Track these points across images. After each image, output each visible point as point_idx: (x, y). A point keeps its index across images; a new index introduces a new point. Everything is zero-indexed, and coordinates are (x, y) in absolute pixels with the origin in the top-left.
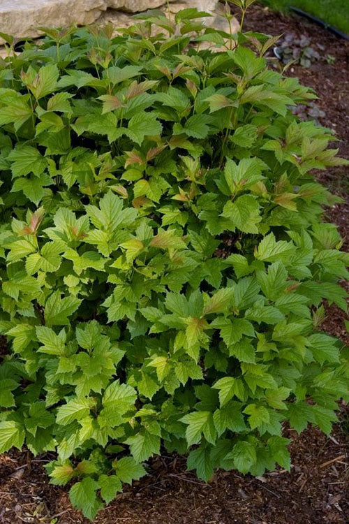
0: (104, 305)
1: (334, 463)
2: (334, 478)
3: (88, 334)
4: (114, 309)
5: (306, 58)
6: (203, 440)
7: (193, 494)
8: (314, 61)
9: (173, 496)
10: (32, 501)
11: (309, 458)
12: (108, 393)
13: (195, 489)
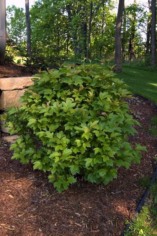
0: (64, 126)
1: (135, 191)
2: (134, 195)
3: (60, 135)
4: (67, 127)
5: (138, 103)
6: (90, 165)
7: (92, 194)
8: (140, 104)
9: (86, 194)
10: (46, 191)
11: (128, 189)
12: (64, 151)
13: (93, 193)
